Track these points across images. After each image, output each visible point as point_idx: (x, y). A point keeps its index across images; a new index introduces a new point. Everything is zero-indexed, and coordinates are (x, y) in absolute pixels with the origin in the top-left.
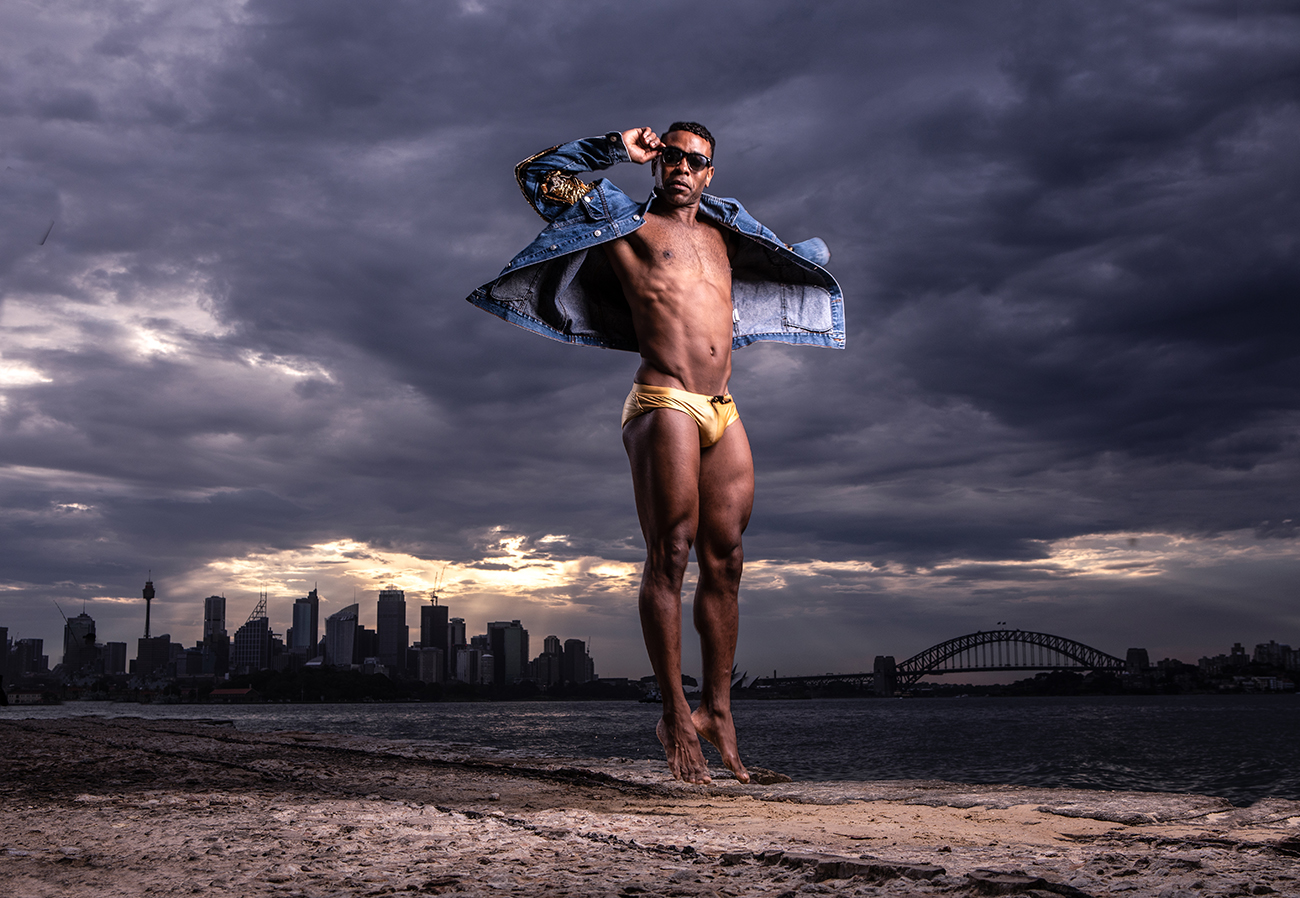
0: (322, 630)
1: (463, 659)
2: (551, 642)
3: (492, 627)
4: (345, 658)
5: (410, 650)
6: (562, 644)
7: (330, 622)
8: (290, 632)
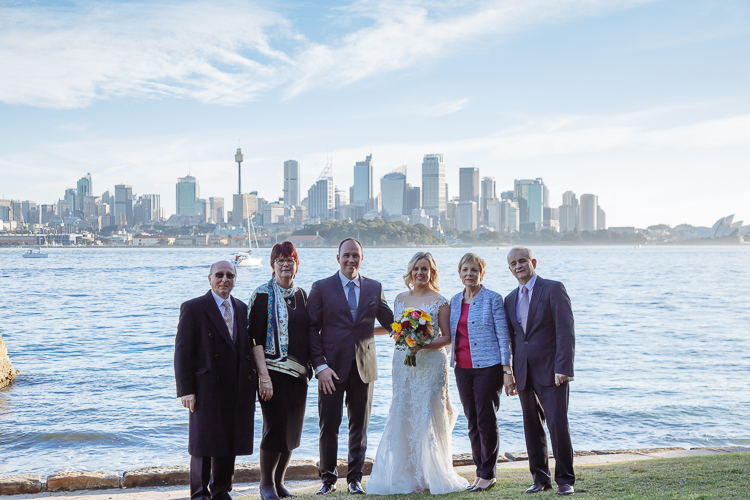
1: (493, 211)
2: (569, 197)
3: (518, 184)
4: (396, 209)
5: (449, 203)
6: (578, 197)
7: (383, 181)
8: (352, 189)
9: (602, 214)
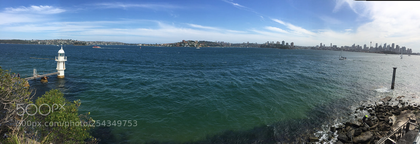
0: (386, 47)
1: (399, 50)
4: (389, 49)
5: (394, 49)
7: (387, 46)
8: (383, 47)
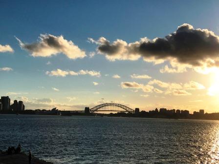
2: (15, 101)
3: (2, 97)
6: (18, 102)
9: (24, 106)
